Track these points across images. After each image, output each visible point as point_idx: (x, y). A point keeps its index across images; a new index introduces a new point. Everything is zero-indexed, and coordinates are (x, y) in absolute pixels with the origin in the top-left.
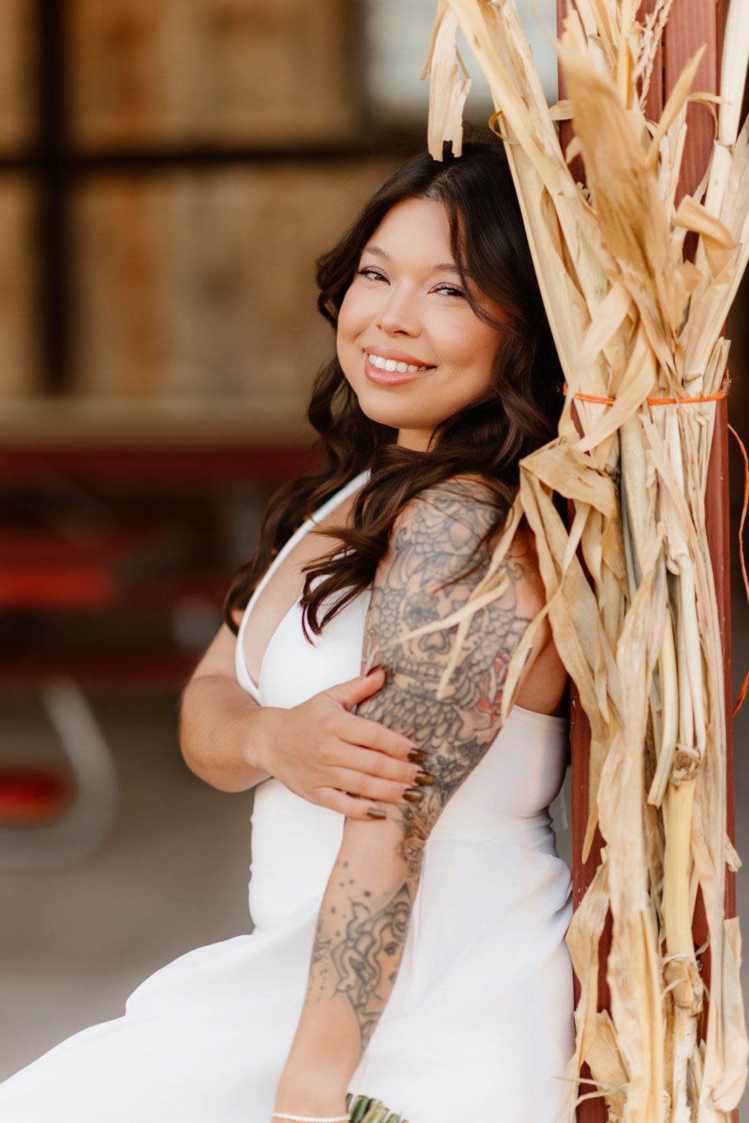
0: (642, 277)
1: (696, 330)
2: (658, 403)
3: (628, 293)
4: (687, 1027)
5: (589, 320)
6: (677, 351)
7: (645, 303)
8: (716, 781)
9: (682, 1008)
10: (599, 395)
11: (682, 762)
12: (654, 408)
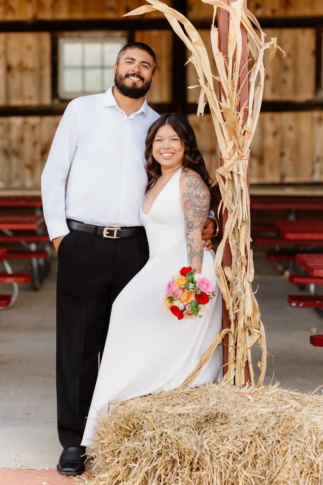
0: (236, 139)
1: (245, 148)
2: (239, 160)
3: (234, 141)
4: (244, 268)
5: (227, 146)
6: (242, 151)
7: (236, 143)
8: (249, 226)
9: (243, 264)
10: (228, 159)
11: (243, 221)
12: (238, 161)
